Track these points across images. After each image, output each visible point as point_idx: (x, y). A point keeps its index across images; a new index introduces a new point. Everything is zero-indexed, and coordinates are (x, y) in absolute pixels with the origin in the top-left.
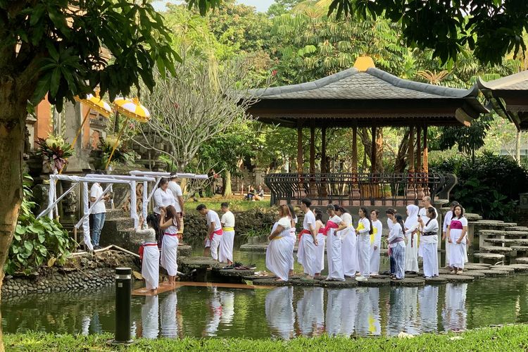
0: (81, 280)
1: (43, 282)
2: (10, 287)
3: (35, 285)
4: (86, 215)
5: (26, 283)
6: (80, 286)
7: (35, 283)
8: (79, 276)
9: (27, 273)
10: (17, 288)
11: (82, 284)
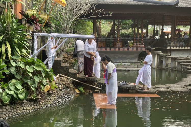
0: (58, 98)
1: (42, 103)
2: (25, 108)
3: (38, 105)
4: (50, 58)
5: (33, 104)
6: (59, 102)
7: (37, 103)
8: (57, 96)
9: (34, 97)
10: (28, 108)
11: (59, 100)
